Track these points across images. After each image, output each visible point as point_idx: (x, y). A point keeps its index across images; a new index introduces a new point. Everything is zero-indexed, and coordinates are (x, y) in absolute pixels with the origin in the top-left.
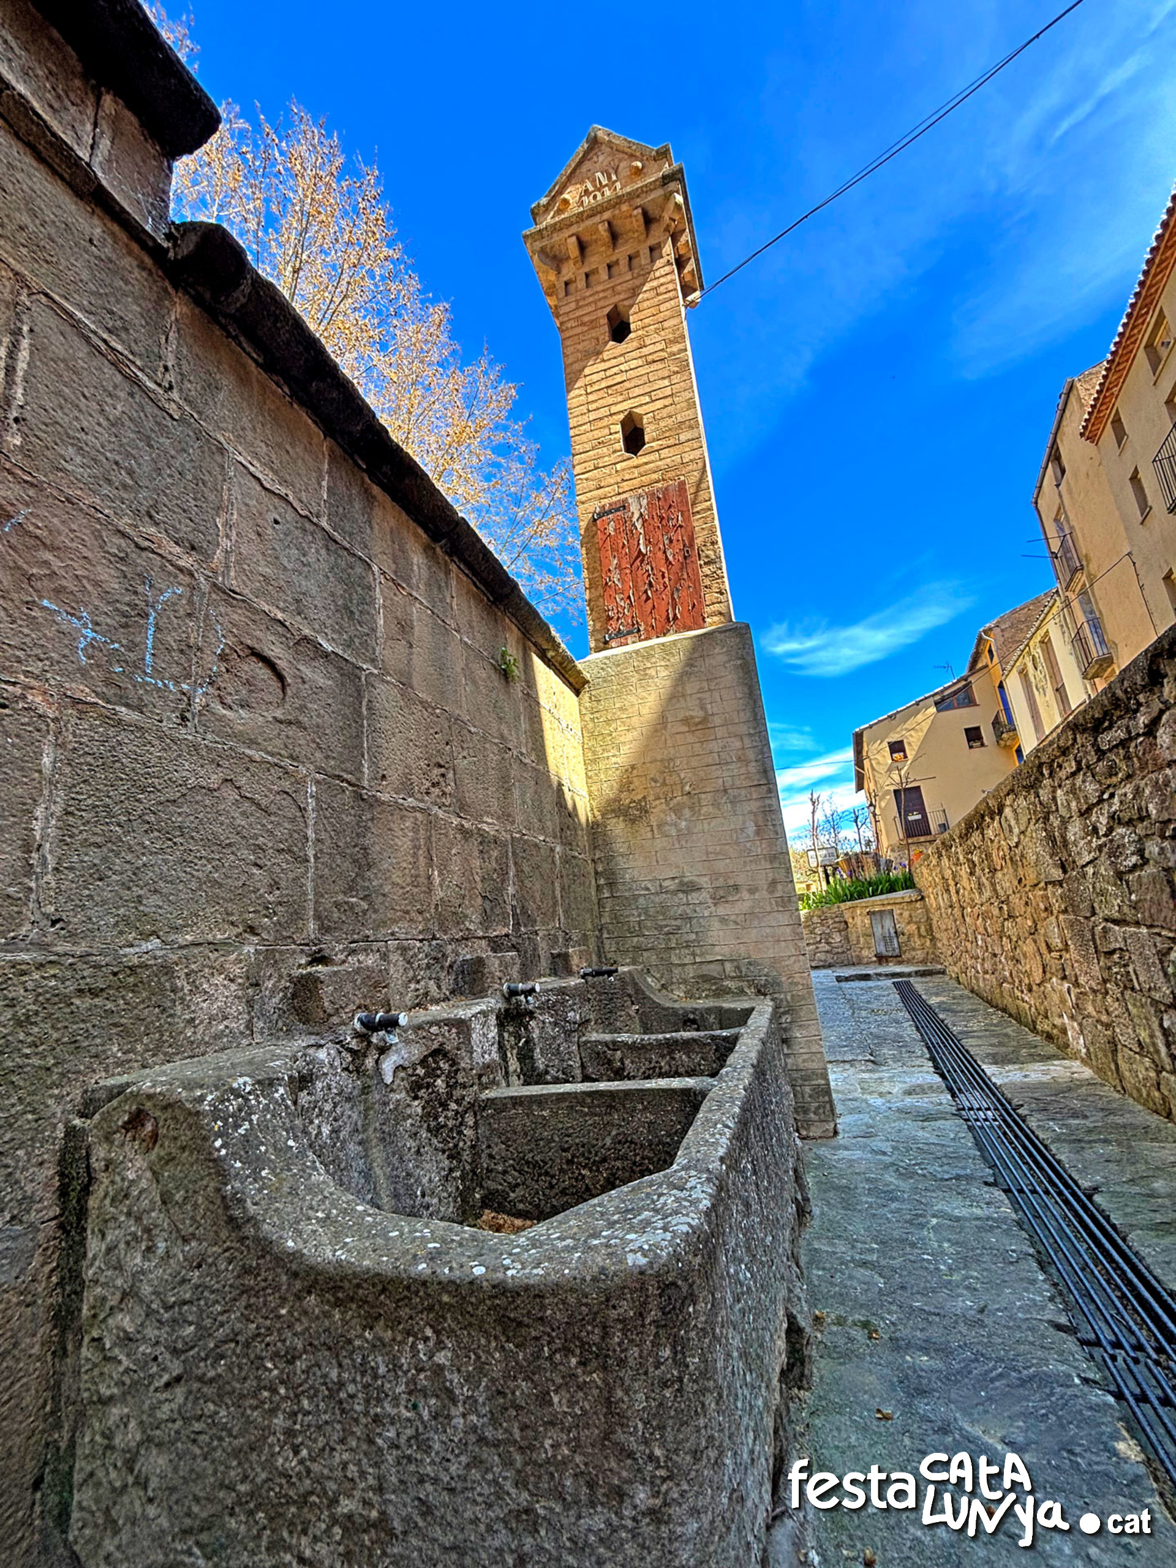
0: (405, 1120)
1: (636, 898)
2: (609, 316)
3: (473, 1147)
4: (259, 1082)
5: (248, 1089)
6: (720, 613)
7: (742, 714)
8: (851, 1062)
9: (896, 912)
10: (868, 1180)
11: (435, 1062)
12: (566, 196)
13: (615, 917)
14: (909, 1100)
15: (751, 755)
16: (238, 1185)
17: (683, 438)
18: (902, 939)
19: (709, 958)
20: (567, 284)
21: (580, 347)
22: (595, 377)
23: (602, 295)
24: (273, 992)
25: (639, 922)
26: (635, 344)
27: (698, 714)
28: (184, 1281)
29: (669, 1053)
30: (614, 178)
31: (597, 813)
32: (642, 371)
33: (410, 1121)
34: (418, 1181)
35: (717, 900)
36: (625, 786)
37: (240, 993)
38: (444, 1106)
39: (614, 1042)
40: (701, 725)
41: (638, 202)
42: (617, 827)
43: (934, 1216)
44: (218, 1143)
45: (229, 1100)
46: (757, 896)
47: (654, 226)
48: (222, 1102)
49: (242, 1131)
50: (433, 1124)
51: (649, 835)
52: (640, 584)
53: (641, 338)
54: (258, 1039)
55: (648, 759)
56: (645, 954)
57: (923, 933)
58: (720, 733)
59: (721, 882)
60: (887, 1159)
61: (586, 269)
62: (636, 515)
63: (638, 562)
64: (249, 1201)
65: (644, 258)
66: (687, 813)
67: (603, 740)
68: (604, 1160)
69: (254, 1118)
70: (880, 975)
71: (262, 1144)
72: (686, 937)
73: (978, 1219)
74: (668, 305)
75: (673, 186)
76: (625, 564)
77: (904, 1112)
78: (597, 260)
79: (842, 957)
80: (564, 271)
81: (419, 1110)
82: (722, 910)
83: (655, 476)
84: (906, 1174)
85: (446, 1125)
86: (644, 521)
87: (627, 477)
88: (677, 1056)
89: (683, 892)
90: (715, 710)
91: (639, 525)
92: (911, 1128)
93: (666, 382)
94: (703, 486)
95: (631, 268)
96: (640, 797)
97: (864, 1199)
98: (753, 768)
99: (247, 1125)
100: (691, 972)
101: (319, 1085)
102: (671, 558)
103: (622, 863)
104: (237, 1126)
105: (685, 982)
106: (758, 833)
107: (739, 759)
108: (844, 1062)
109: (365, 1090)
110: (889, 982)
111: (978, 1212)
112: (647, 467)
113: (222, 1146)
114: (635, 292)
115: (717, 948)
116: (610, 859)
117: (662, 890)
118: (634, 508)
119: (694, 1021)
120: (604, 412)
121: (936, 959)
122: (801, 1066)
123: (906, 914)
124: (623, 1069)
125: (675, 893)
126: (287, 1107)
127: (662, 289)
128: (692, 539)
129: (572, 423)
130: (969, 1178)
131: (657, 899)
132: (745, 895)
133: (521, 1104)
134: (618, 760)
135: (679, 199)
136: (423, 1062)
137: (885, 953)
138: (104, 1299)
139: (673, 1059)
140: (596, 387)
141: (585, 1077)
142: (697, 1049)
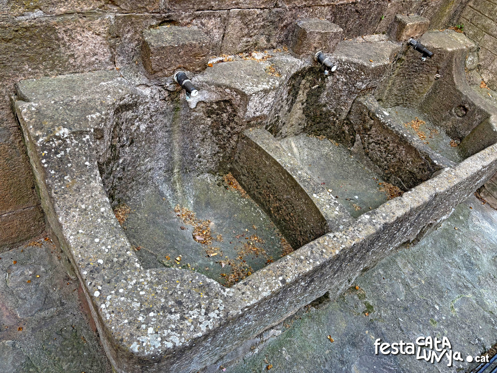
0: (200, 124)
3: (233, 149)
4: (73, 133)
5: (66, 136)
11: (225, 105)
16: (50, 182)
24: (131, 40)
29: (398, 144)
33: (202, 126)
34: (198, 152)
37: (104, 42)
38: (224, 127)
44: (44, 161)
45: (53, 141)
48: (49, 142)
49: (59, 156)
50: (215, 131)
54: (119, 66)
64: (53, 191)
69: (68, 150)
71: (70, 162)
81: (210, 123)
85: (222, 134)
88: (401, 148)
99: (63, 153)
101: (141, 107)
104: (56, 153)
109: (176, 109)
113: (46, 163)
119: (466, 110)
124: (369, 130)
126: (89, 145)
133: (259, 150)
136: (218, 103)
139: (398, 148)
141: (347, 119)
142: (413, 155)
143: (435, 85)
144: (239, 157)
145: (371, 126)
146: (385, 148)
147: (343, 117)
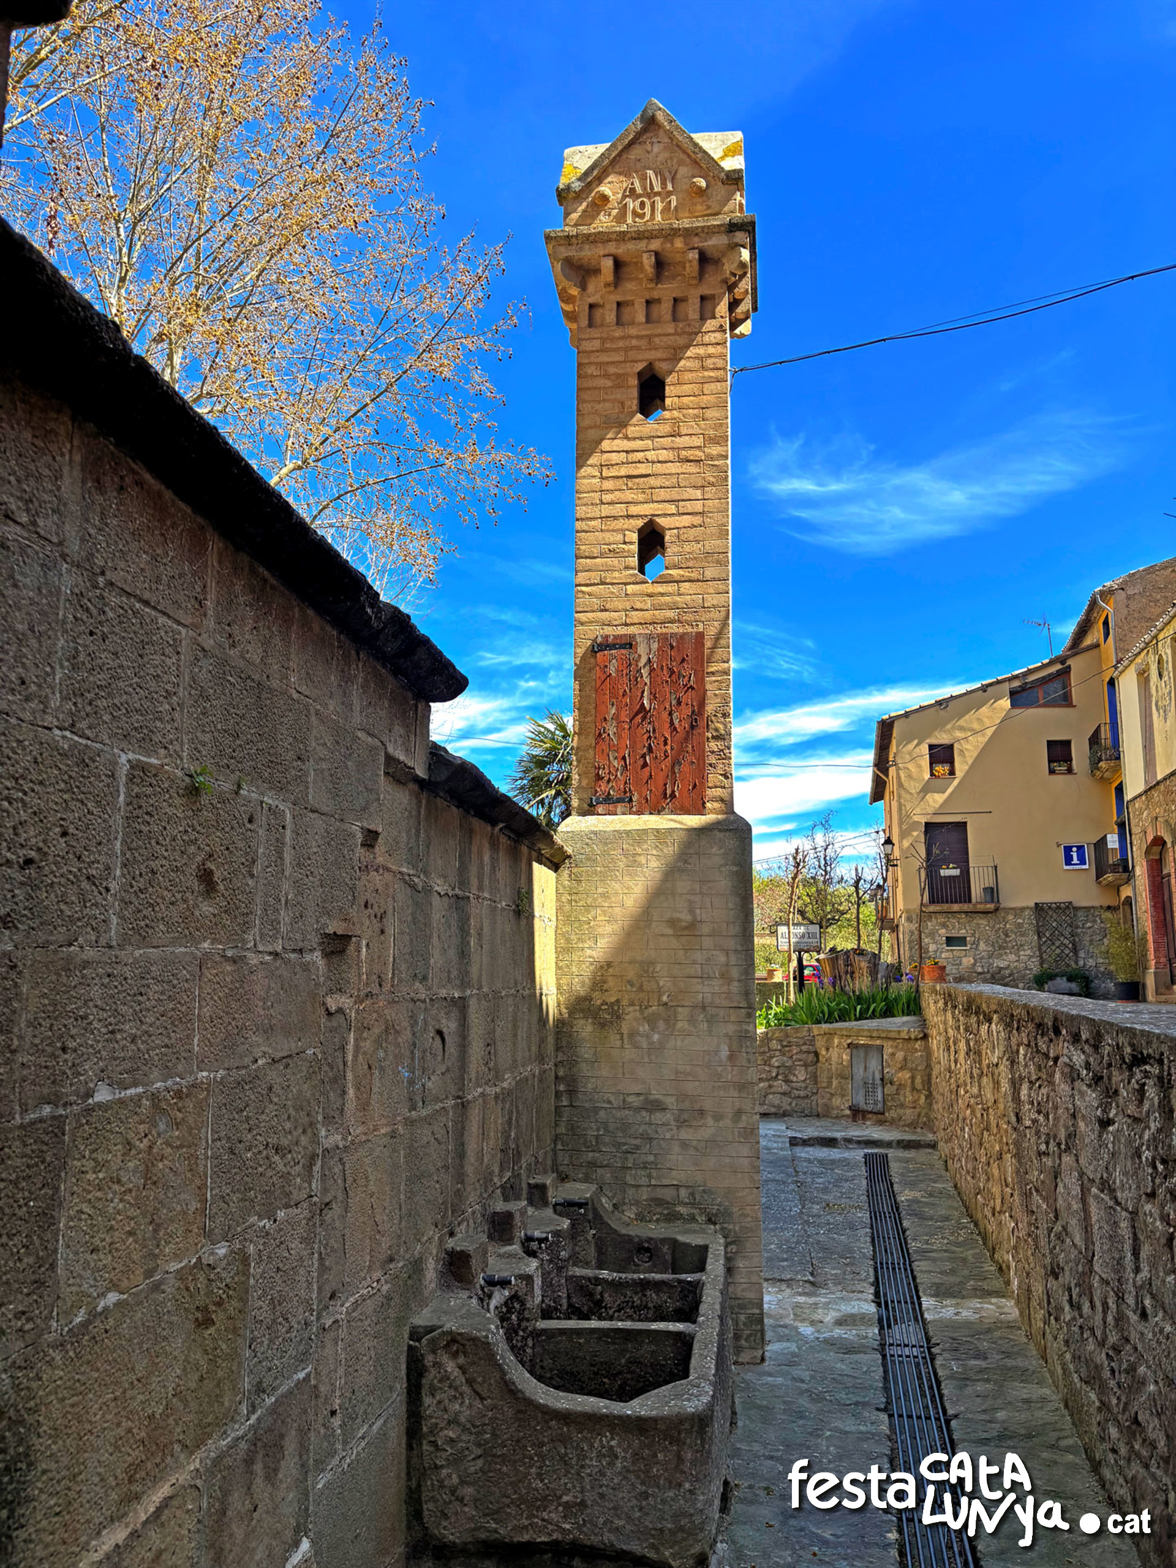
1: (596, 1110)
2: (640, 374)
3: (531, 1361)
6: (722, 800)
7: (731, 927)
8: (789, 1282)
9: (888, 1050)
10: (785, 1402)
11: (513, 1303)
12: (605, 189)
13: (572, 1128)
14: (838, 1332)
15: (735, 973)
17: (709, 574)
18: (889, 1089)
19: (665, 1182)
20: (592, 306)
21: (599, 407)
22: (615, 458)
23: (634, 342)
25: (597, 1137)
26: (666, 428)
27: (686, 917)
28: (485, 1416)
30: (670, 187)
31: (564, 1011)
32: (673, 468)
35: (681, 1123)
36: (598, 983)
39: (597, 1279)
40: (687, 930)
41: (696, 242)
42: (585, 1029)
43: (829, 1430)
46: (721, 1124)
47: (710, 268)
51: (619, 1043)
52: (639, 745)
53: (676, 421)
54: (438, 1292)
55: (626, 959)
56: (599, 1170)
57: (919, 1086)
58: (707, 942)
59: (686, 1105)
60: (804, 1386)
61: (620, 298)
62: (643, 660)
63: (639, 719)
65: (692, 309)
66: (661, 1025)
67: (579, 928)
68: (620, 1373)
70: (848, 1141)
72: (643, 1158)
73: (861, 1433)
74: (712, 386)
75: (741, 237)
76: (625, 716)
77: (830, 1343)
78: (634, 290)
79: (803, 1103)
80: (591, 287)
82: (684, 1134)
83: (671, 614)
84: (817, 1398)
85: (516, 1346)
86: (652, 670)
87: (638, 605)
89: (647, 1110)
90: (704, 917)
91: (645, 672)
92: (831, 1357)
93: (698, 494)
94: (723, 642)
95: (675, 319)
96: (613, 999)
97: (779, 1416)
98: (735, 987)
100: (644, 1194)
102: (676, 722)
103: (585, 1069)
105: (637, 1203)
106: (731, 1057)
107: (722, 975)
108: (781, 1280)
110: (858, 1155)
111: (862, 1428)
112: (663, 599)
114: (676, 354)
115: (674, 1173)
116: (572, 1063)
117: (626, 1106)
118: (642, 649)
119: (648, 1250)
120: (619, 510)
121: (929, 1125)
122: (739, 1295)
123: (900, 1055)
125: (638, 1110)
127: (709, 362)
128: (702, 704)
129: (581, 511)
130: (865, 1404)
131: (618, 1114)
132: (710, 1121)
133: (565, 1334)
134: (594, 954)
135: (745, 255)
137: (863, 1106)
138: (437, 1424)
139: (645, 1295)
140: (613, 472)
141: (570, 1305)
142: (665, 1289)
143: (596, 1244)
144: (542, 1368)
145: (601, 1294)
146: (632, 1307)
147: (565, 1307)
